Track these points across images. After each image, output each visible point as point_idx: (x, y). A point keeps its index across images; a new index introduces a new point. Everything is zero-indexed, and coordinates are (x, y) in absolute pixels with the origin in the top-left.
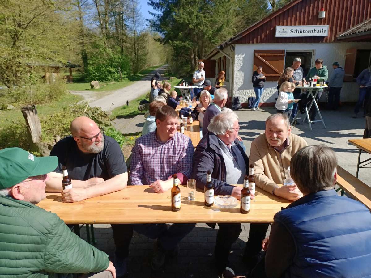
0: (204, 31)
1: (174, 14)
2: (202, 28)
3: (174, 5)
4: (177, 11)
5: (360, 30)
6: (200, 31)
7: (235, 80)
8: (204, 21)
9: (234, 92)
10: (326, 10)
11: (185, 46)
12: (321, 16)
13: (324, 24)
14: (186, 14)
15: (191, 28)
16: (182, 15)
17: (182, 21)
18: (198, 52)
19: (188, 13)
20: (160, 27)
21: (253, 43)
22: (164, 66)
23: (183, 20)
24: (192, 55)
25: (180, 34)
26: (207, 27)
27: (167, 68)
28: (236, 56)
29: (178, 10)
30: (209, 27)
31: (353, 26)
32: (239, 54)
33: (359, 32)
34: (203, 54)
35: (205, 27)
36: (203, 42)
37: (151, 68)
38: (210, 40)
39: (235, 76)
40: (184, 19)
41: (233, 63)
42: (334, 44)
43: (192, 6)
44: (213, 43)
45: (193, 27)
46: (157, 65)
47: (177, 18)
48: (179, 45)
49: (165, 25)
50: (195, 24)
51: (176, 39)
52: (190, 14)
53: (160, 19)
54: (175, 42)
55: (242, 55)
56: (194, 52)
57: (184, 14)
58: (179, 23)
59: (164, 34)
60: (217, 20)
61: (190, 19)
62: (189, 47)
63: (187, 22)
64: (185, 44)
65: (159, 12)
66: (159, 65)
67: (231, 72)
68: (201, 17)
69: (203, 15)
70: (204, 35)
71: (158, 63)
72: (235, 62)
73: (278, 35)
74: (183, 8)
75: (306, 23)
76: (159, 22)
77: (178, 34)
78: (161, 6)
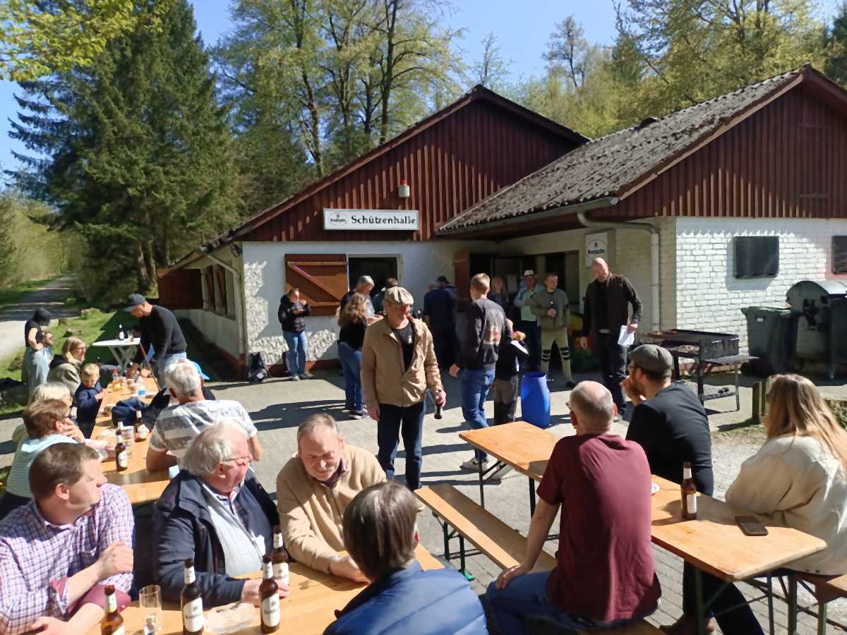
0: (168, 204)
1: (85, 162)
2: (161, 196)
3: (84, 142)
4: (92, 155)
5: (470, 222)
6: (157, 201)
7: (249, 317)
8: (165, 182)
9: (250, 343)
10: (409, 184)
11: (119, 236)
12: (403, 194)
13: (411, 208)
14: (118, 165)
15: (134, 196)
16: (106, 166)
17: (107, 179)
18: (155, 247)
19: (123, 163)
20: (48, 190)
21: (280, 239)
22: (62, 279)
23: (110, 176)
24: (140, 255)
25: (105, 208)
26: (174, 195)
27: (71, 285)
28: (246, 266)
29: (97, 154)
30: (179, 195)
31: (458, 212)
32: (251, 264)
33: (467, 225)
34: (168, 253)
35: (167, 193)
36: (166, 227)
37: (23, 285)
38: (183, 222)
39: (248, 306)
40: (113, 174)
41: (241, 280)
42: (432, 244)
43: (131, 148)
44: (191, 228)
45: (137, 193)
46: (41, 278)
47: (95, 171)
48: (103, 232)
49: (60, 186)
50: (143, 187)
51: (93, 220)
52: (130, 164)
53: (46, 170)
54: (91, 226)
55: (260, 263)
56: (144, 249)
57: (113, 163)
58: (100, 183)
59: (59, 206)
60: (197, 180)
61: (128, 176)
62: (129, 238)
63: (122, 182)
64: (120, 230)
65: (43, 156)
66: (46, 278)
67: (238, 301)
68: (159, 173)
69: (161, 169)
70: (166, 211)
71: (42, 274)
72: (246, 279)
73: (329, 225)
74: (110, 151)
75: (378, 205)
76: (44, 178)
77: (98, 209)
78: (47, 142)
